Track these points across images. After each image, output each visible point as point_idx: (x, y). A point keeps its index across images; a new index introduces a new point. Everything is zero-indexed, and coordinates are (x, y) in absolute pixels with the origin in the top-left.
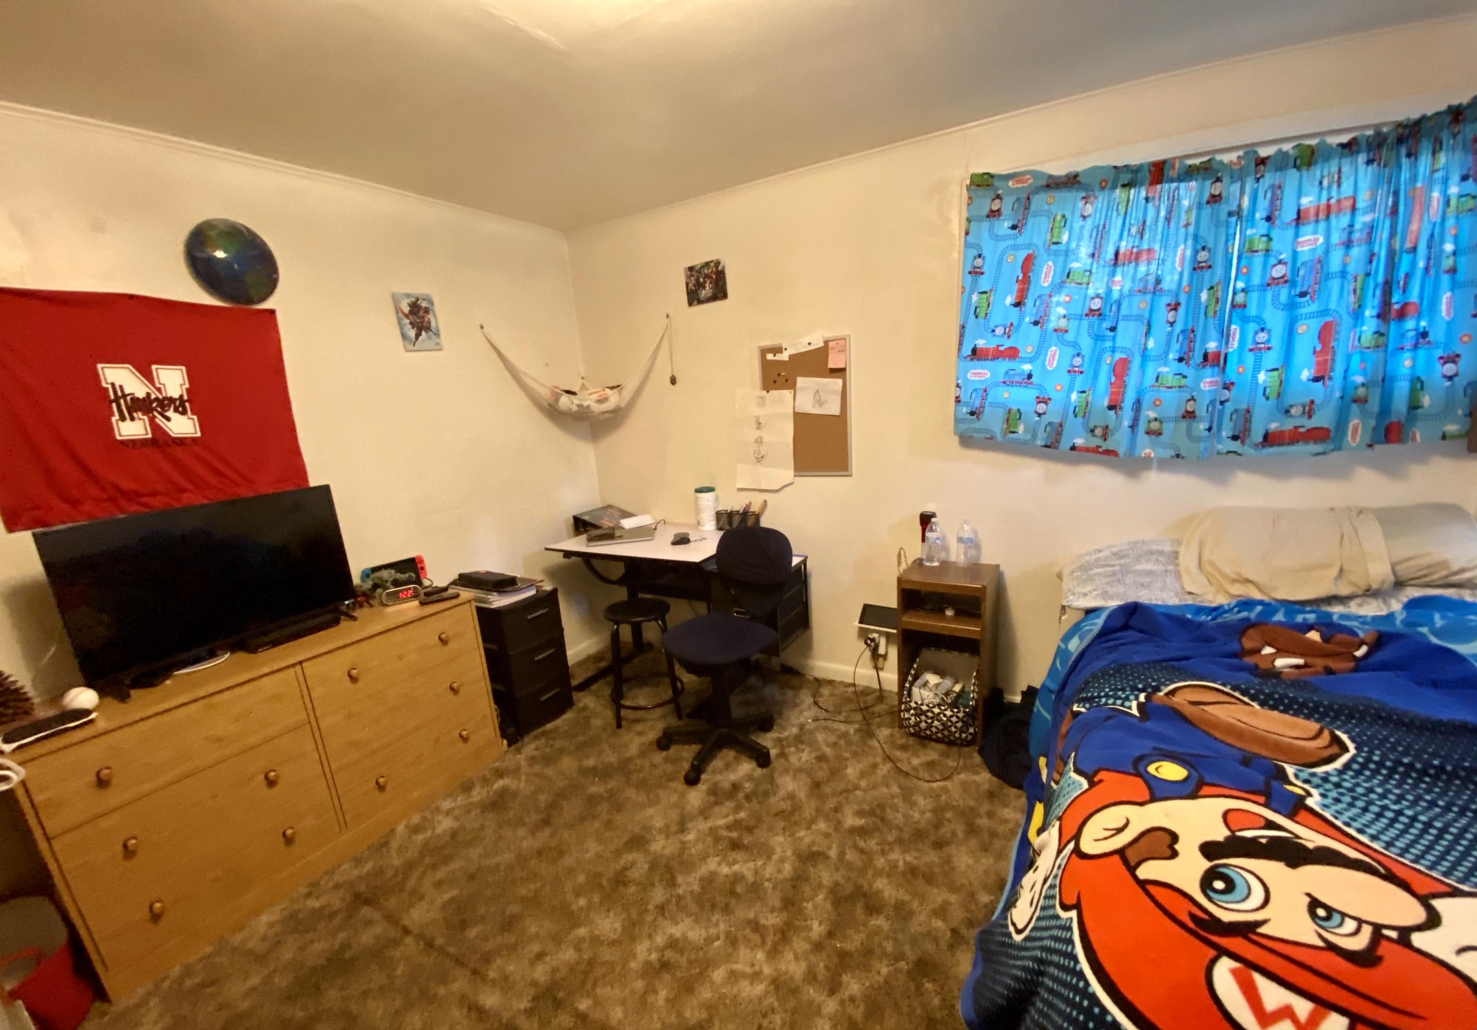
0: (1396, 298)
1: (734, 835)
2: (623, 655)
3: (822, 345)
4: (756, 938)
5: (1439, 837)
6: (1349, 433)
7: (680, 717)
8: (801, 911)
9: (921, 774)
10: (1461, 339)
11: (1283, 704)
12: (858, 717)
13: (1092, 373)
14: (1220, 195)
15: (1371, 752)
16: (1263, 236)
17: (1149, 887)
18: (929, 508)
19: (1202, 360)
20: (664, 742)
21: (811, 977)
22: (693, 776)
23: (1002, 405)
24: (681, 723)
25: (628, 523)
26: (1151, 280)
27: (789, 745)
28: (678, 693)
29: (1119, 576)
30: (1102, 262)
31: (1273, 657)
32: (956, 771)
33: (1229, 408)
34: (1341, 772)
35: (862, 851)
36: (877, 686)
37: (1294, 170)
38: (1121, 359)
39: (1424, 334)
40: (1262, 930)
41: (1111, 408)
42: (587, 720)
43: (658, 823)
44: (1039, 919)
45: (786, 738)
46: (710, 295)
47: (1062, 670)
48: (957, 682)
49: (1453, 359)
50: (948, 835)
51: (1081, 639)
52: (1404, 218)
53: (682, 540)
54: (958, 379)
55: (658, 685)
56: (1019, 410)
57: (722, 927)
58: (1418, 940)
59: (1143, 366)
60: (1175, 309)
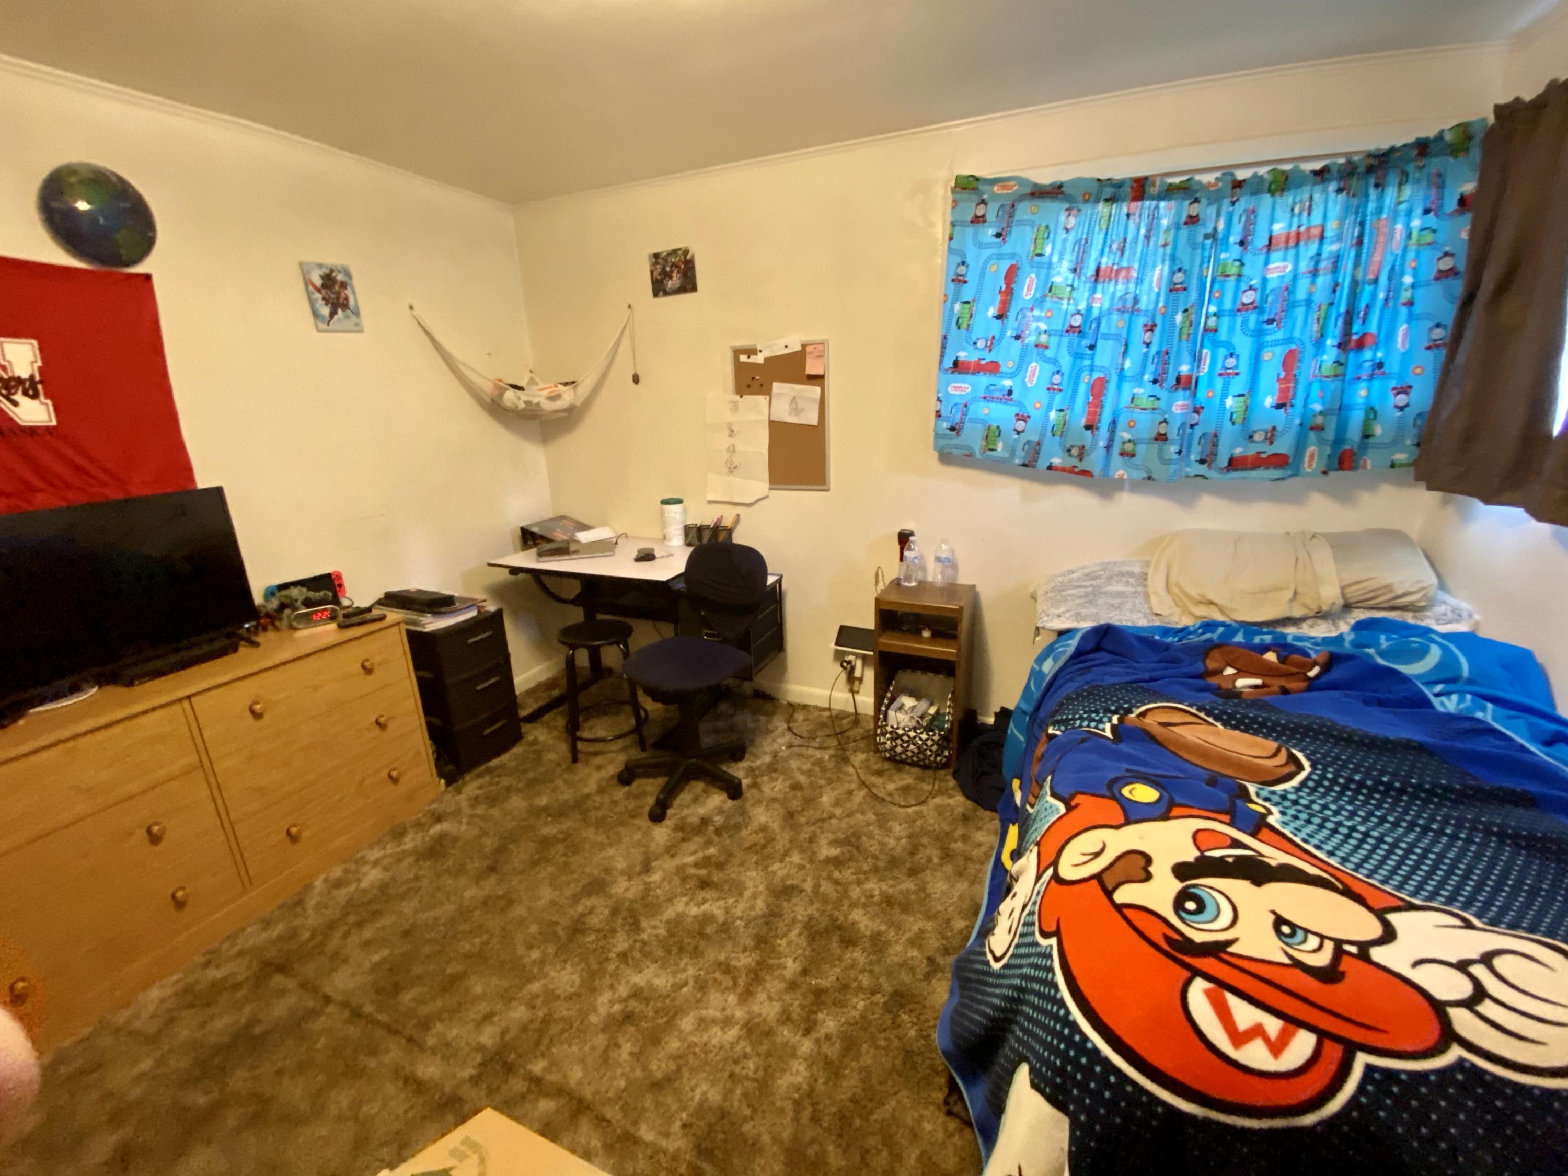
0: (1356, 328)
1: (703, 872)
2: (579, 681)
3: (799, 348)
4: (727, 981)
5: (1390, 852)
6: (1307, 459)
7: (644, 750)
8: (773, 949)
9: (897, 799)
10: (1413, 371)
11: (1245, 724)
12: (833, 742)
13: (1070, 391)
14: (1197, 216)
15: (1325, 770)
16: (1235, 260)
17: (1126, 911)
18: (908, 526)
19: (1174, 382)
20: (626, 777)
21: (786, 1018)
22: (658, 811)
23: (983, 421)
24: (644, 755)
25: (584, 537)
26: (1130, 297)
27: (762, 775)
28: (641, 722)
29: (1091, 597)
30: (1083, 278)
31: (1234, 677)
32: (932, 795)
33: (1198, 432)
34: (1298, 789)
35: (837, 882)
36: (853, 711)
37: (1268, 196)
38: (1099, 379)
39: (1380, 365)
40: (1231, 949)
41: (1088, 427)
42: (539, 753)
43: (621, 864)
44: (1017, 946)
45: (758, 768)
46: (677, 286)
47: (1036, 695)
48: (932, 704)
49: (1405, 390)
50: (923, 861)
51: (1055, 660)
52: (1369, 249)
53: (646, 556)
54: (938, 392)
55: (618, 713)
56: (998, 427)
57: (691, 971)
58: (1377, 954)
59: (1119, 388)
60: (1152, 330)
